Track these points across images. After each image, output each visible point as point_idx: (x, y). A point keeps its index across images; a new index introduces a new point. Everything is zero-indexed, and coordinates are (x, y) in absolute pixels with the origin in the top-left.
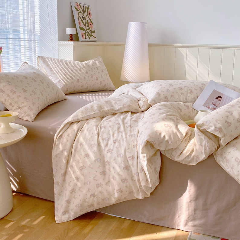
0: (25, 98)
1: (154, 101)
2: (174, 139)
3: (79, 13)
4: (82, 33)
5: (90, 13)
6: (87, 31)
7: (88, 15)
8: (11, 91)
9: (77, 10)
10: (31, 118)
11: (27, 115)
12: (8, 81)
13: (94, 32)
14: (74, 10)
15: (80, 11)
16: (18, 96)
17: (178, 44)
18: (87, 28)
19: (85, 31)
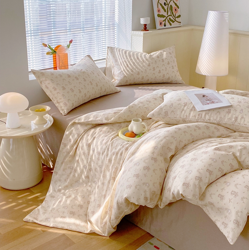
0: (63, 95)
4: (160, 21)
6: (168, 18)
8: (53, 88)
11: (62, 110)
12: (51, 80)
13: (179, 16)
16: (57, 93)
19: (165, 18)
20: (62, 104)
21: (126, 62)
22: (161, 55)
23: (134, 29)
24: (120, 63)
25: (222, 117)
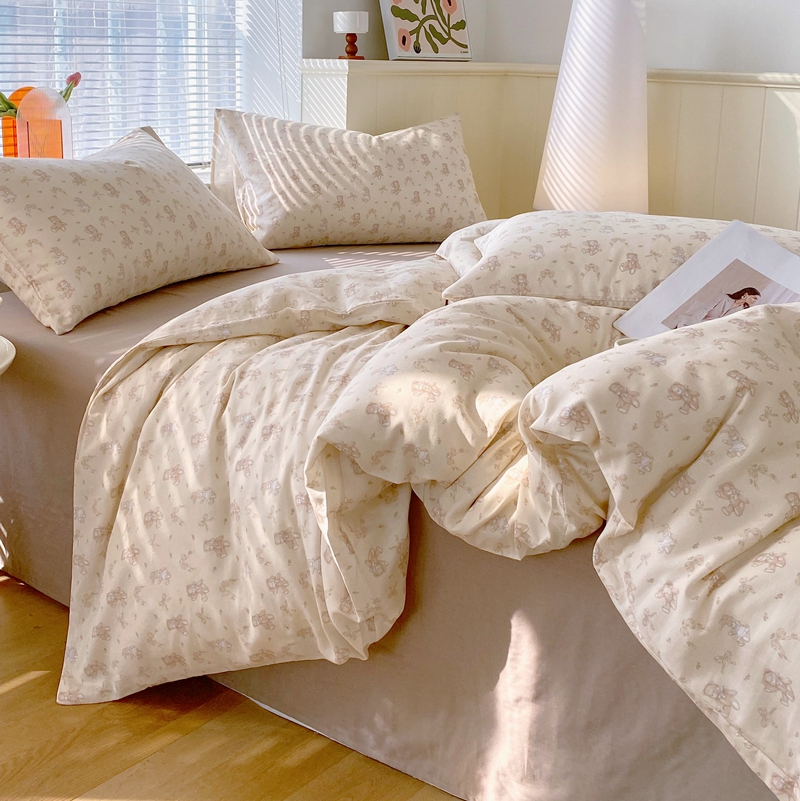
0: (55, 250)
1: (464, 290)
2: (439, 441)
4: (401, 31)
6: (426, 24)
8: (10, 222)
10: (61, 320)
11: (49, 311)
13: (461, 25)
16: (30, 243)
17: (778, 76)
19: (417, 23)
23: (309, 54)
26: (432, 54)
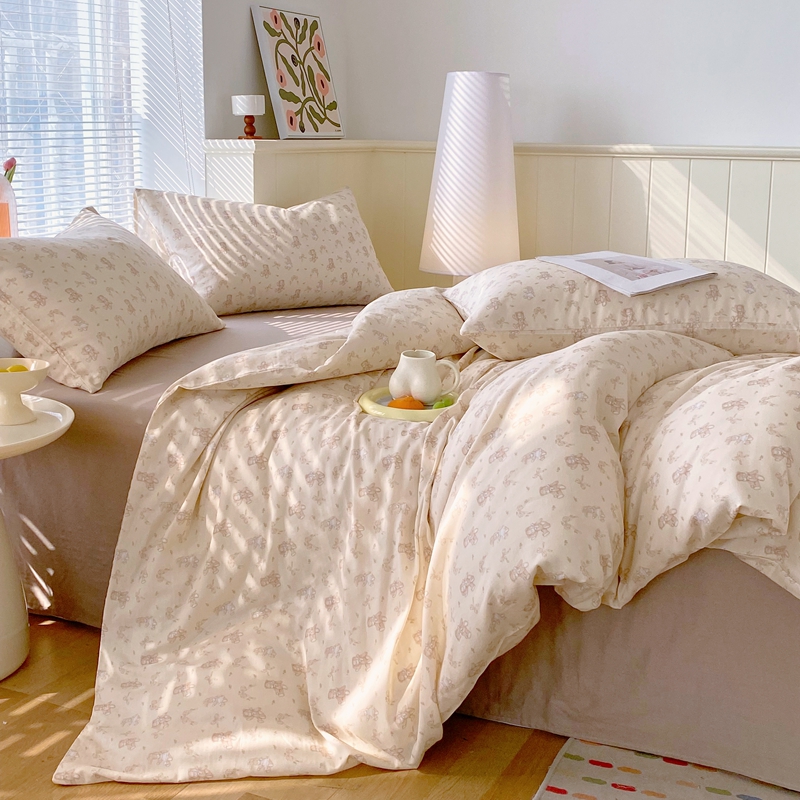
0: (75, 318)
1: (477, 327)
3: (279, 43)
4: (288, 112)
5: (319, 44)
6: (307, 106)
7: (313, 48)
8: (30, 296)
9: (273, 33)
10: (91, 380)
11: (78, 373)
12: (21, 265)
13: (333, 106)
14: (262, 34)
15: (282, 37)
16: (52, 313)
18: (309, 94)
19: (300, 104)
20: (74, 354)
21: (217, 237)
22: (325, 212)
23: (212, 134)
24: (193, 239)
25: (698, 310)
26: (313, 133)
